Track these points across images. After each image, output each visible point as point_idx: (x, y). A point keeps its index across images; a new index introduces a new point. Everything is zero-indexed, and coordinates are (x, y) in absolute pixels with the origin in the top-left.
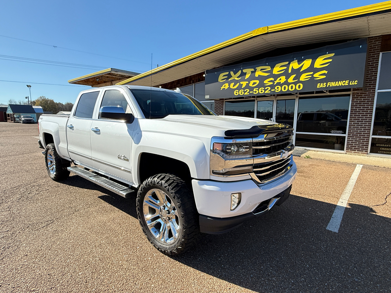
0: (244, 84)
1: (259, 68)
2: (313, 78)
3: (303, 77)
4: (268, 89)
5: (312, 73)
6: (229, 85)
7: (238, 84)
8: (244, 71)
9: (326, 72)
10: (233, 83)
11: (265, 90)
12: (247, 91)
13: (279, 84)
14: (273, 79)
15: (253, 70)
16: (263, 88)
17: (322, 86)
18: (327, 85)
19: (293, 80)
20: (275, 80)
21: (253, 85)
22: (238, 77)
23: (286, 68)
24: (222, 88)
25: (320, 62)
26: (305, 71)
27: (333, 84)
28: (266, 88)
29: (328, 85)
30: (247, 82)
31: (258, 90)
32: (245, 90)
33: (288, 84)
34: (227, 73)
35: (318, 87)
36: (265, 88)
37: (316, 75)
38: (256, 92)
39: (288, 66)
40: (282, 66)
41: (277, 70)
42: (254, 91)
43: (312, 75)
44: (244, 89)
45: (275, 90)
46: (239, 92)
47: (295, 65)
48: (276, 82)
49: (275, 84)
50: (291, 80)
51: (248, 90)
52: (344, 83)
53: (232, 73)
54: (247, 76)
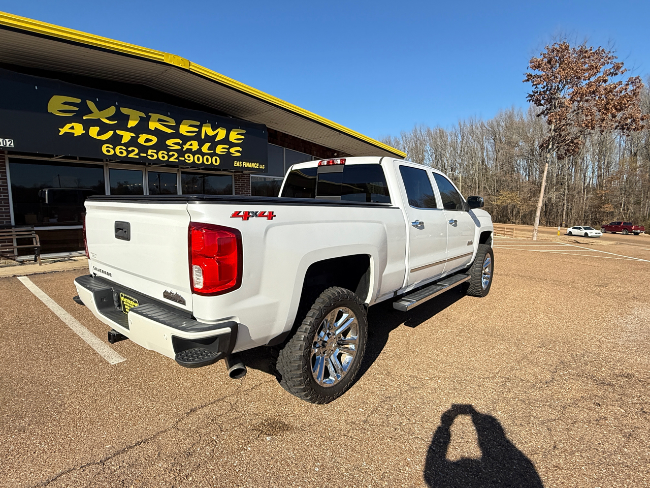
0: (127, 136)
1: (154, 116)
2: (229, 153)
3: (220, 149)
4: (173, 155)
5: (228, 147)
6: (86, 129)
7: (111, 133)
8: (125, 111)
9: (241, 150)
10: (97, 129)
11: (170, 157)
12: (133, 151)
13: (189, 151)
14: (181, 142)
15: (143, 115)
16: (166, 153)
17: (238, 165)
18: (242, 164)
19: (208, 150)
20: (184, 143)
21: (145, 142)
22: (108, 118)
23: (197, 130)
24: (62, 131)
25: (234, 136)
26: (221, 142)
27: (247, 165)
28: (171, 153)
29: (244, 164)
30: (133, 135)
31: (157, 153)
32: (130, 149)
33: (203, 154)
34: (78, 101)
35: (235, 165)
36: (168, 153)
37: (232, 150)
38: (152, 156)
39: (200, 127)
40: (191, 126)
41: (185, 129)
42: (148, 154)
43: (229, 149)
44: (127, 145)
45: (185, 159)
46: (114, 149)
47: (207, 130)
48: (186, 147)
49: (184, 150)
50: (205, 149)
51: (137, 151)
52: (256, 165)
53: (91, 105)
54: (132, 123)
